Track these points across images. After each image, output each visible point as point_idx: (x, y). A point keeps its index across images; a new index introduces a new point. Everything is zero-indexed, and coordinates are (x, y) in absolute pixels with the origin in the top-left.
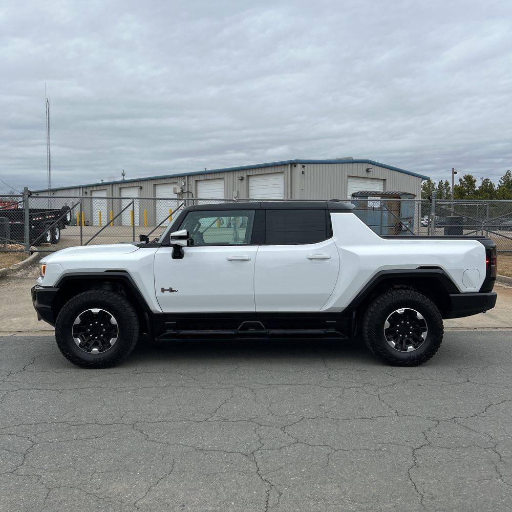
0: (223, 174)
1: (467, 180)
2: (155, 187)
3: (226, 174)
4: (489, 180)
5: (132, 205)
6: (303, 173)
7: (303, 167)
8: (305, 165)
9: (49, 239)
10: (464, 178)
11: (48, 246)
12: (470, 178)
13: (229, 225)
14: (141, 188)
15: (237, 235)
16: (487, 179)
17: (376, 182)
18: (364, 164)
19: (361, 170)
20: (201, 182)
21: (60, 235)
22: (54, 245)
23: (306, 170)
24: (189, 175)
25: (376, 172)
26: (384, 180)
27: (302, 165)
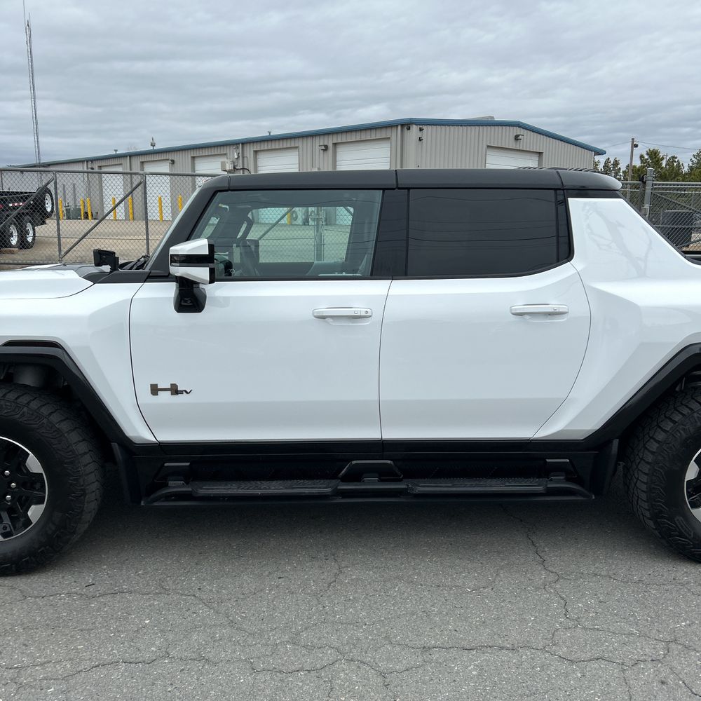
0: (297, 140)
1: (651, 157)
2: (194, 161)
3: (301, 140)
4: (676, 158)
5: (142, 185)
6: (420, 139)
7: (421, 130)
8: (424, 127)
9: (14, 241)
10: (648, 154)
11: (12, 253)
12: (655, 153)
13: (306, 222)
14: (173, 162)
15: (321, 240)
16: (673, 157)
17: (527, 156)
18: (512, 128)
19: (506, 137)
20: (262, 153)
21: (34, 234)
22: (24, 251)
23: (424, 134)
24: (245, 143)
25: (529, 140)
26: (540, 154)
27: (419, 127)
